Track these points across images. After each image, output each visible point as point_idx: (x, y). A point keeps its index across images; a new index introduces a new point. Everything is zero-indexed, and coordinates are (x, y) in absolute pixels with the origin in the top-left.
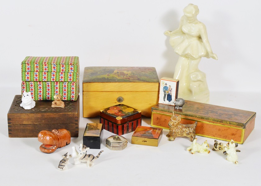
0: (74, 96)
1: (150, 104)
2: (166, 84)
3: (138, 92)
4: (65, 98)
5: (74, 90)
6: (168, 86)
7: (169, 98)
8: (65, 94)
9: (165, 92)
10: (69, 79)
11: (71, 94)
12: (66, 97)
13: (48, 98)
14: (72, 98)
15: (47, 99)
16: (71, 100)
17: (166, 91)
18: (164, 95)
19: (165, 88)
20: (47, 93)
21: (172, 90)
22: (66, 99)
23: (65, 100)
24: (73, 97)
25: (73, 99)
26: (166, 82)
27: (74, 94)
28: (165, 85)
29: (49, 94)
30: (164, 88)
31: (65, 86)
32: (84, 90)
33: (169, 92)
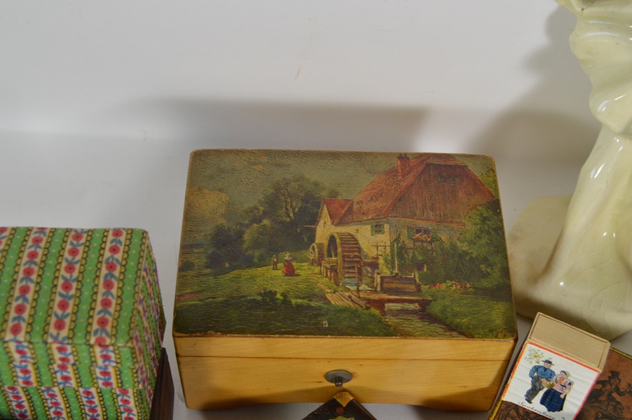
0: (135, 417)
2: (549, 362)
5: (132, 405)
7: (554, 401)
8: (93, 410)
9: (536, 380)
10: (100, 382)
11: (121, 413)
12: (100, 418)
13: (23, 416)
15: (18, 418)
17: (544, 381)
18: (529, 387)
19: (542, 370)
20: (14, 404)
21: (574, 386)
26: (547, 355)
27: (135, 412)
28: (542, 364)
29: (20, 406)
30: (536, 369)
31: (88, 393)
32: (180, 354)
33: (557, 388)
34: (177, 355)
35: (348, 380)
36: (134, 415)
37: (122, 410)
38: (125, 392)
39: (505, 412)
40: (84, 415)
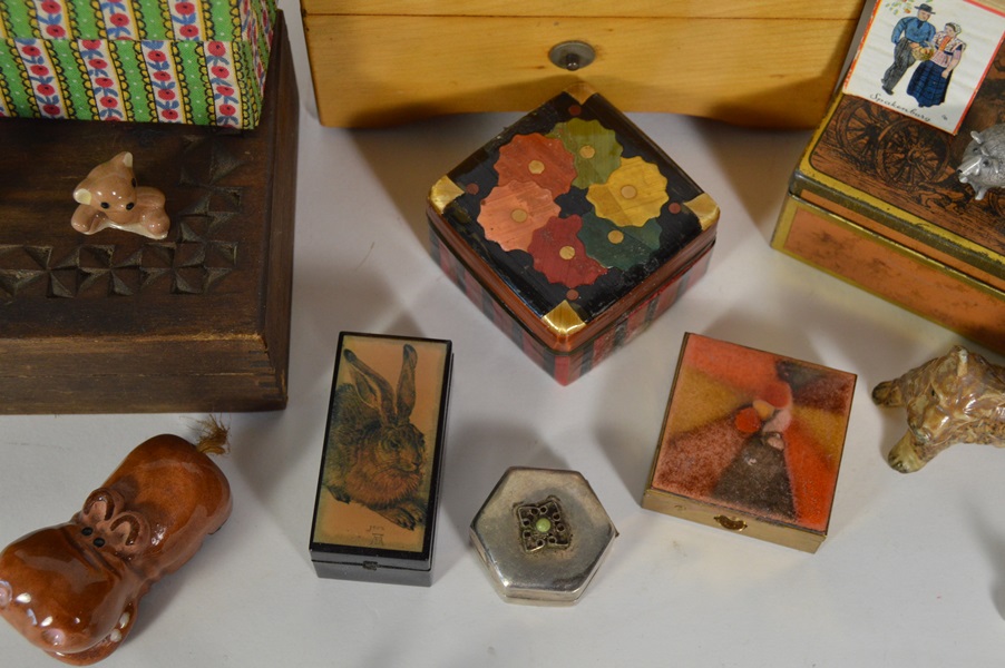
0: (238, 107)
1: (782, 76)
2: (926, 8)
3: (706, 21)
4: (172, 114)
5: (231, 79)
6: (937, 22)
7: (930, 85)
8: (167, 93)
9: (902, 48)
10: (177, 26)
11: (214, 97)
12: (179, 110)
13: (51, 108)
14: (219, 114)
15: (44, 113)
16: (221, 124)
17: (916, 46)
18: (890, 62)
19: (913, 25)
20: (35, 84)
21: (967, 52)
22: (181, 119)
23: (178, 124)
24: (228, 110)
25: (231, 122)
27: (236, 95)
28: (914, 13)
29: (46, 88)
30: (904, 23)
31: (158, 56)
32: (308, 9)
33: (937, 59)
34: (304, 13)
35: (588, 62)
36: (236, 101)
37: (216, 92)
38: (218, 49)
39: (848, 111)
40: (152, 105)
